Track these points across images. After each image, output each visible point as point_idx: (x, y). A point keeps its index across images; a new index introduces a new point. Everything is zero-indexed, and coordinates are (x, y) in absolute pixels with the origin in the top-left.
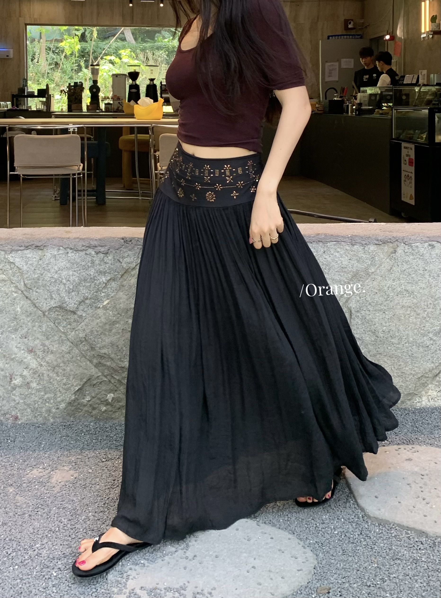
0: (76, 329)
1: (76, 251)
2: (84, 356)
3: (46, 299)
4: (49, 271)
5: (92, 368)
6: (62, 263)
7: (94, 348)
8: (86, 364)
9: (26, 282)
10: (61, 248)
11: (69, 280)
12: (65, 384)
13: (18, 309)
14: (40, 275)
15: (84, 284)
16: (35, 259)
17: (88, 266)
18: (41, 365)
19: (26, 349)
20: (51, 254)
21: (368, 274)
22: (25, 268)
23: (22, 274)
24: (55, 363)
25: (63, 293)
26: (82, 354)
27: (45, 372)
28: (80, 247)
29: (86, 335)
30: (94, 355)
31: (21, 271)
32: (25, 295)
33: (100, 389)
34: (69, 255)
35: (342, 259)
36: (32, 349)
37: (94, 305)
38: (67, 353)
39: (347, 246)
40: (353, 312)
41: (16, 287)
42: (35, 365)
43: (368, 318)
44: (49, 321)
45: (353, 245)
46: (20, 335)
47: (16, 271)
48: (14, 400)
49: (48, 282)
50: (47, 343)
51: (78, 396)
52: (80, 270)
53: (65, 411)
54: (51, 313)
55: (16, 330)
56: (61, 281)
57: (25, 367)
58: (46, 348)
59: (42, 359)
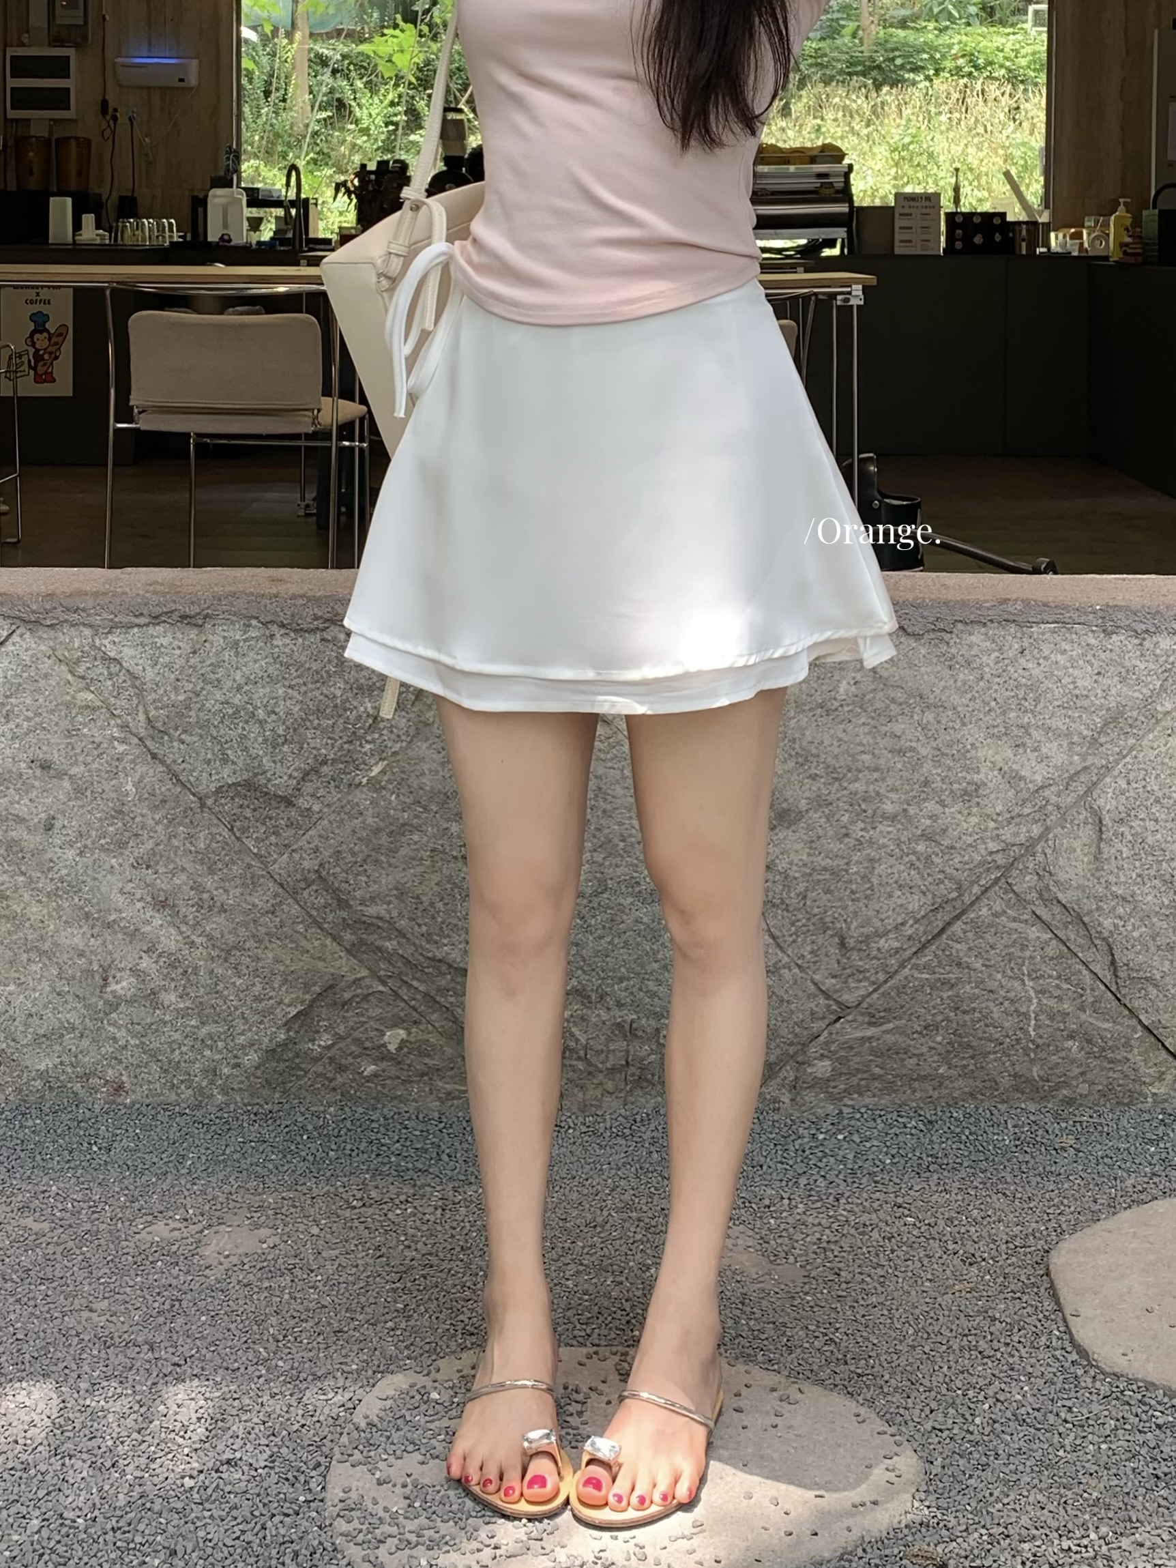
0: (294, 847)
1: (296, 631)
2: (315, 921)
3: (208, 762)
4: (218, 684)
5: (341, 957)
6: (256, 664)
7: (347, 901)
8: (324, 946)
9: (152, 713)
10: (254, 622)
11: (274, 712)
12: (257, 999)
13: (129, 787)
14: (191, 695)
15: (316, 722)
16: (178, 652)
17: (328, 672)
18: (192, 944)
19: (149, 899)
20: (225, 638)
21: (1155, 718)
22: (150, 674)
23: (140, 692)
24: (231, 939)
25: (256, 745)
26: (310, 916)
27: (201, 963)
28: (309, 620)
29: (321, 865)
30: (344, 919)
31: (137, 683)
32: (149, 751)
33: (363, 1015)
34: (275, 643)
35: (1076, 672)
36: (167, 899)
37: (346, 778)
38: (267, 912)
39: (1090, 634)
40: (1107, 821)
41: (125, 727)
42: (173, 943)
43: (1150, 840)
44: (216, 821)
45: (1108, 633)
46: (132, 860)
47: (124, 681)
48: (114, 1039)
49: (214, 714)
50: (209, 882)
51: (298, 1032)
52: (305, 684)
53: (259, 1073)
54: (223, 801)
55: (122, 845)
56: (253, 713)
57: (145, 948)
58: (205, 896)
59: (194, 927)
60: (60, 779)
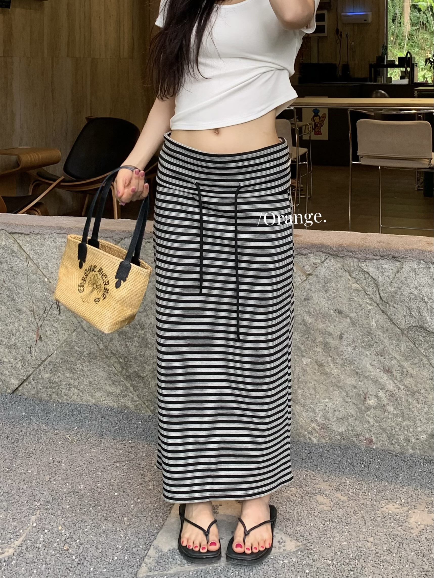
3: (405, 316)
4: (408, 285)
6: (423, 278)
9: (382, 295)
10: (422, 261)
11: (431, 299)
12: (426, 413)
13: (374, 323)
16: (391, 271)
18: (399, 388)
19: (382, 368)
20: (410, 267)
22: (380, 279)
23: (377, 285)
24: (415, 388)
25: (424, 311)
27: (403, 396)
31: (376, 282)
32: (381, 309)
34: (431, 270)
36: (389, 369)
38: (430, 379)
41: (371, 299)
42: (392, 387)
44: (408, 340)
46: (375, 352)
47: (371, 281)
48: (369, 422)
49: (407, 297)
50: (406, 364)
53: (427, 443)
54: (411, 332)
55: (370, 346)
56: (422, 298)
57: (381, 388)
58: (405, 370)
59: (400, 382)
60: (346, 318)
